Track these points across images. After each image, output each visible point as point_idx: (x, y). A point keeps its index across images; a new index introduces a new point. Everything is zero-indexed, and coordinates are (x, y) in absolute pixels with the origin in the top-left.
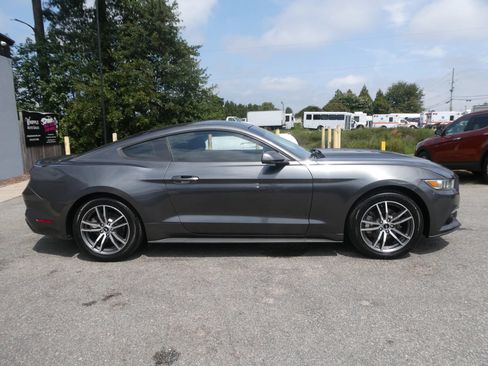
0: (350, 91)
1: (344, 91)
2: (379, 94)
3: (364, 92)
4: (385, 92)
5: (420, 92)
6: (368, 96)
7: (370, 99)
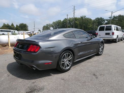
0: (8, 24)
1: (6, 24)
2: (17, 26)
3: (12, 25)
4: (18, 25)
5: (27, 26)
6: (14, 26)
7: (14, 27)
